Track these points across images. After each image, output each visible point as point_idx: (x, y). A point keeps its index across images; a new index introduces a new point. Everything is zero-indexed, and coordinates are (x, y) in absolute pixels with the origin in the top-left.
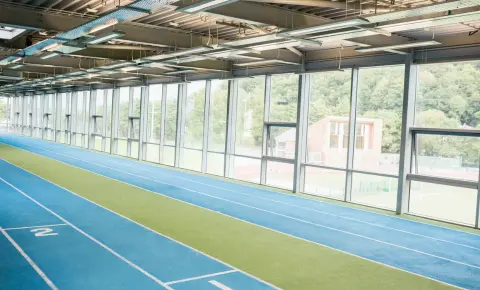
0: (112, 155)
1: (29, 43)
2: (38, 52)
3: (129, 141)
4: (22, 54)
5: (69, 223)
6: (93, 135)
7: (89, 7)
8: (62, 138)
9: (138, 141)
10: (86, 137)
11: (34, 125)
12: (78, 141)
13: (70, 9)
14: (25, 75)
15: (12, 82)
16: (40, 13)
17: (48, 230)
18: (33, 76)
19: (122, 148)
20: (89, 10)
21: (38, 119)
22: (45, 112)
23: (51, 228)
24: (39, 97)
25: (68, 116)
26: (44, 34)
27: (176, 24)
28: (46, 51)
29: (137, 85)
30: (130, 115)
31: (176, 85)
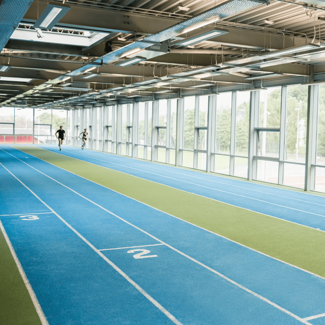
0: (177, 167)
1: (108, 49)
2: (117, 59)
3: (196, 152)
4: (100, 61)
5: (163, 243)
6: (157, 147)
7: (181, 5)
8: (123, 150)
9: (206, 152)
10: (149, 149)
11: (94, 137)
12: (140, 153)
13: (158, 8)
14: (92, 86)
15: (77, 93)
16: (127, 14)
17: (146, 252)
18: (99, 87)
19: (187, 159)
20: (181, 8)
21: (98, 132)
22: (106, 124)
23: (147, 248)
24: (98, 109)
25: (129, 127)
26: (122, 39)
27: (270, 23)
28: (125, 57)
29: (205, 93)
30: (197, 126)
31: (248, 93)
